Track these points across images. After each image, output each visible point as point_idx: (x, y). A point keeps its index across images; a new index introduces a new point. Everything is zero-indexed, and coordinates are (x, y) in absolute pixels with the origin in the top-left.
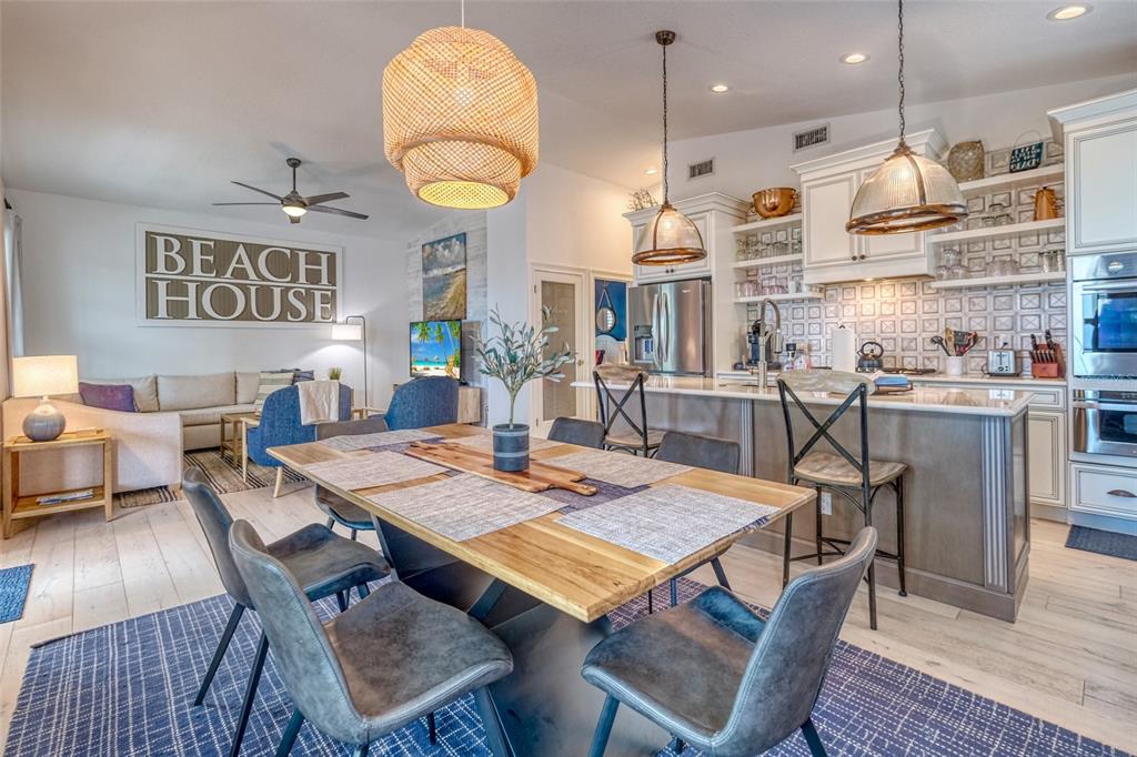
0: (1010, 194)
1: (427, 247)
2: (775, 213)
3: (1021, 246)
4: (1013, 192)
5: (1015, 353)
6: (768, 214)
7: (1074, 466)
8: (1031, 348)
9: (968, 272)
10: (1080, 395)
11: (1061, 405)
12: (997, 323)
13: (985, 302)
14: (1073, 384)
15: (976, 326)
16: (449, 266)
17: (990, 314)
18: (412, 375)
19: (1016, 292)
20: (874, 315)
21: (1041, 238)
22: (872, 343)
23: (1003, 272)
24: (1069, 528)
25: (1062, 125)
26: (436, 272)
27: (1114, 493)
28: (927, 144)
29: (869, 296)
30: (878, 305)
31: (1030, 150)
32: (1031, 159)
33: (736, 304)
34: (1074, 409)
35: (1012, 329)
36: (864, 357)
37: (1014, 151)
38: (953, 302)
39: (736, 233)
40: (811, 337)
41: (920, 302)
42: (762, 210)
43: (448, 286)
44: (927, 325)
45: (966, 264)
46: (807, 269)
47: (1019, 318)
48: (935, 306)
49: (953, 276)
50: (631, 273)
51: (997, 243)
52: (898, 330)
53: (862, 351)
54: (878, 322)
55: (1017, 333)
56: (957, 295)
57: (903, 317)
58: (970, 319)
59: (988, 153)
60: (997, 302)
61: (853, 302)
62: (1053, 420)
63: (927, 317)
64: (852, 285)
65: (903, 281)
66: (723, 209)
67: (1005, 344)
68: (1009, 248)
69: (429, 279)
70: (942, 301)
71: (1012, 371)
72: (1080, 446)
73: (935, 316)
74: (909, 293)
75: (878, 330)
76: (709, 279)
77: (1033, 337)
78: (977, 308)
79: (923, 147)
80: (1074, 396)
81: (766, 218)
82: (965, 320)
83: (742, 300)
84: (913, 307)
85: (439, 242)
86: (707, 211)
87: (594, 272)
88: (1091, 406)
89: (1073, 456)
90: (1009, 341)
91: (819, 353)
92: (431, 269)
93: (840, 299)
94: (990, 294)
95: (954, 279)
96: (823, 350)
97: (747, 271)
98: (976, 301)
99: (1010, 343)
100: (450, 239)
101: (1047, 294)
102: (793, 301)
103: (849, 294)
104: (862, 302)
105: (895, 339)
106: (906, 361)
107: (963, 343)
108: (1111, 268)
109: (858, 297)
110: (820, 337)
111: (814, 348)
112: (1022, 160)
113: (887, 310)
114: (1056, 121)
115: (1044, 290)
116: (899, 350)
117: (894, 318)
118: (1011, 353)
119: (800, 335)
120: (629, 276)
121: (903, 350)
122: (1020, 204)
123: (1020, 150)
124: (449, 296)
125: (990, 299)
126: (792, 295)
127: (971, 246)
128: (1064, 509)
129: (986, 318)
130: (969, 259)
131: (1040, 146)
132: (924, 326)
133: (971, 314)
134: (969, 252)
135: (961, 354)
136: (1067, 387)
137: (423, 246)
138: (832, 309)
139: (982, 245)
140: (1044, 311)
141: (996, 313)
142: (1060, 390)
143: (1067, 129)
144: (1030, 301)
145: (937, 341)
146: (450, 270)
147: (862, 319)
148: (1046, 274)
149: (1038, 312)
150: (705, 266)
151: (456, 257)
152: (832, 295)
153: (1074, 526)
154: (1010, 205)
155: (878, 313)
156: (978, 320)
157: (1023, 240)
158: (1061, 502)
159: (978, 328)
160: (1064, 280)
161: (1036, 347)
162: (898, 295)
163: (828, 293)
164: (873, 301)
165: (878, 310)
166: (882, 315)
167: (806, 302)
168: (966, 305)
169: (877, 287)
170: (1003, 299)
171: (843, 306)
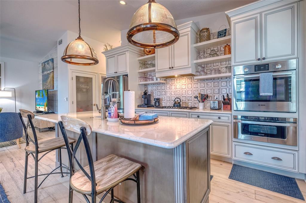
0: (218, 47)
1: (43, 63)
2: (150, 53)
3: (221, 65)
4: (219, 47)
5: (218, 101)
6: (148, 53)
7: (234, 143)
8: (223, 100)
9: (206, 74)
10: (236, 118)
11: (230, 121)
12: (215, 91)
13: (211, 84)
14: (234, 113)
15: (209, 92)
16: (48, 70)
17: (213, 88)
18: (36, 110)
19: (220, 81)
20: (180, 88)
21: (227, 62)
22: (178, 98)
23: (215, 73)
24: (233, 165)
25: (230, 18)
26: (46, 73)
27: (246, 153)
28: (191, 27)
29: (178, 82)
30: (181, 85)
31: (223, 31)
32: (223, 34)
33: (139, 84)
34: (234, 123)
35: (219, 93)
36: (175, 103)
37: (218, 32)
38: (202, 84)
39: (139, 60)
40: (162, 96)
41: (193, 84)
42: (146, 52)
43: (48, 77)
44: (195, 92)
45: (206, 72)
46: (157, 72)
47: (221, 89)
48: (197, 86)
49: (201, 75)
50: (106, 73)
51: (214, 64)
52: (187, 94)
53: (175, 101)
54: (181, 91)
55: (220, 95)
56: (203, 82)
57: (188, 89)
58: (207, 90)
59: (212, 33)
60: (214, 84)
61: (174, 84)
62: (228, 126)
63: (195, 89)
64: (174, 79)
65: (188, 77)
66: (133, 51)
67: (217, 98)
68: (218, 66)
69: (43, 75)
70: (199, 84)
71: (217, 108)
72: (236, 136)
73: (197, 89)
74: (190, 81)
75: (181, 94)
76: (127, 75)
77: (223, 96)
78: (209, 86)
79: (190, 28)
80: (234, 117)
81: (148, 55)
82: (205, 90)
83: (141, 83)
84: (191, 86)
85: (46, 62)
86: (126, 51)
87: (101, 74)
88: (239, 122)
89: (233, 139)
90: (218, 97)
91: (165, 101)
92: (44, 72)
93: (170, 83)
94: (212, 81)
95: (201, 76)
96: (166, 100)
97: (145, 74)
98: (209, 84)
99: (218, 98)
100: (48, 61)
101: (228, 81)
102: (157, 84)
103: (173, 81)
105: (186, 97)
106: (189, 104)
107: (204, 98)
108: (245, 70)
109: (176, 83)
110: (165, 96)
111: (163, 100)
112: (221, 35)
113: (184, 87)
114: (228, 16)
115: (228, 80)
116: (187, 100)
117: (185, 89)
118: (217, 102)
119: (159, 95)
120: (105, 74)
121: (188, 100)
122: (221, 51)
123: (220, 31)
124: (49, 81)
125: (212, 83)
126: (156, 81)
127: (207, 65)
128: (231, 159)
129: (211, 89)
130: (207, 70)
131: (226, 30)
132: (194, 92)
133: (207, 88)
134: (206, 67)
135: (203, 102)
136: (232, 114)
137: (42, 63)
138: (168, 86)
139: (210, 65)
140: (228, 87)
141: (214, 88)
142: (230, 115)
143: (232, 19)
144: (224, 84)
145: (196, 97)
146: (49, 72)
147: (177, 90)
148: (228, 74)
149: (226, 87)
150: (126, 71)
151: (50, 67)
152: (168, 82)
153: (234, 164)
154: (218, 51)
156: (209, 90)
157: (222, 63)
158: (230, 156)
159: (209, 93)
160: (231, 76)
161: (224, 99)
162: (187, 82)
163: (167, 81)
164: (179, 84)
165: (181, 87)
166: (182, 89)
167: (161, 84)
168: (206, 85)
169: (181, 79)
170: (216, 83)
171: (171, 86)
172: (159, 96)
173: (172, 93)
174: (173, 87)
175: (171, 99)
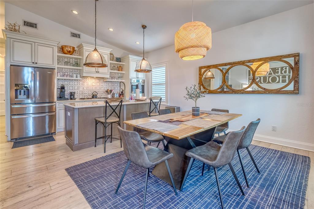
2: (69, 53)
22: (95, 92)
29: (90, 80)
30: (92, 83)
33: (57, 78)
36: (93, 95)
37: (116, 58)
38: (106, 84)
39: (57, 56)
40: (75, 90)
41: (100, 83)
46: (85, 72)
47: (115, 87)
48: (103, 84)
54: (92, 87)
57: (97, 86)
61: (86, 82)
63: (101, 86)
64: (86, 77)
65: (97, 78)
71: (118, 97)
74: (98, 81)
75: (92, 89)
96: (79, 94)
102: (75, 80)
103: (85, 80)
104: (89, 82)
109: (88, 81)
110: (78, 90)
112: (118, 60)
113: (94, 84)
117: (95, 86)
125: (111, 84)
126: (75, 78)
129: (111, 87)
131: (120, 58)
138: (81, 83)
143: (130, 59)
147: (89, 86)
155: (92, 85)
162: (96, 81)
165: (92, 84)
166: (93, 85)
167: (74, 80)
168: (108, 84)
169: (92, 79)
170: (113, 84)
171: (84, 82)
172: (71, 90)
173: (84, 88)
174: (86, 84)
175: (83, 92)
